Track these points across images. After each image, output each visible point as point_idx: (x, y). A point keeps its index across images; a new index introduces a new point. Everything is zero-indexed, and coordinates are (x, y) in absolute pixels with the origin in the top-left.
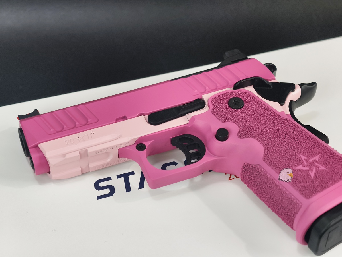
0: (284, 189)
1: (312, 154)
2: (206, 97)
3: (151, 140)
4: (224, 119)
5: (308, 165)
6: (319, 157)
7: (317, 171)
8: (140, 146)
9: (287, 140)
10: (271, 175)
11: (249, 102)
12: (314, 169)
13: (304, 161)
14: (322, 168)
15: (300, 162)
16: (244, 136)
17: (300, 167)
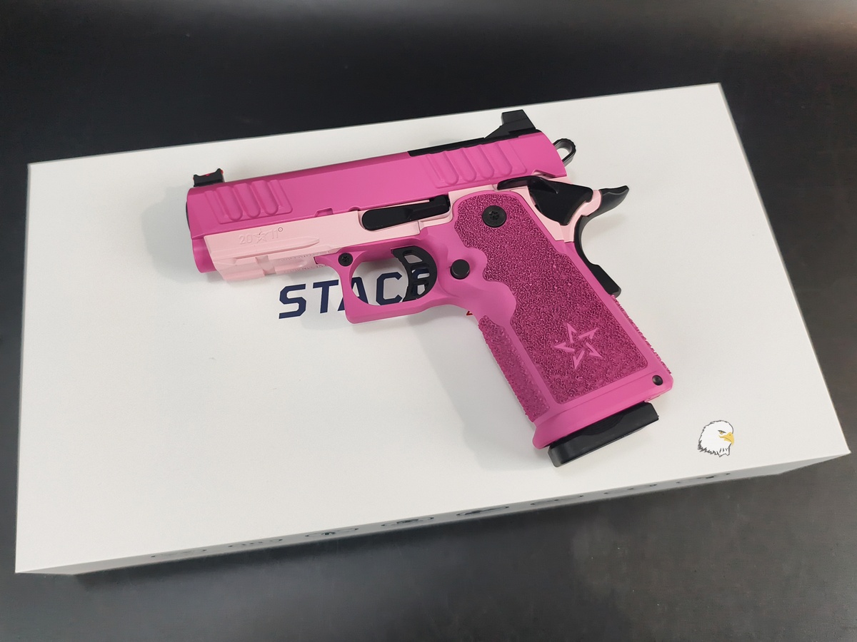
1: (583, 327)
2: (454, 196)
3: (362, 252)
4: (469, 241)
5: (574, 345)
6: (595, 334)
7: (586, 358)
8: (345, 257)
9: (554, 295)
10: (516, 349)
11: (514, 217)
12: (583, 353)
13: (571, 337)
14: (595, 353)
15: (563, 336)
16: (491, 277)
17: (562, 346)
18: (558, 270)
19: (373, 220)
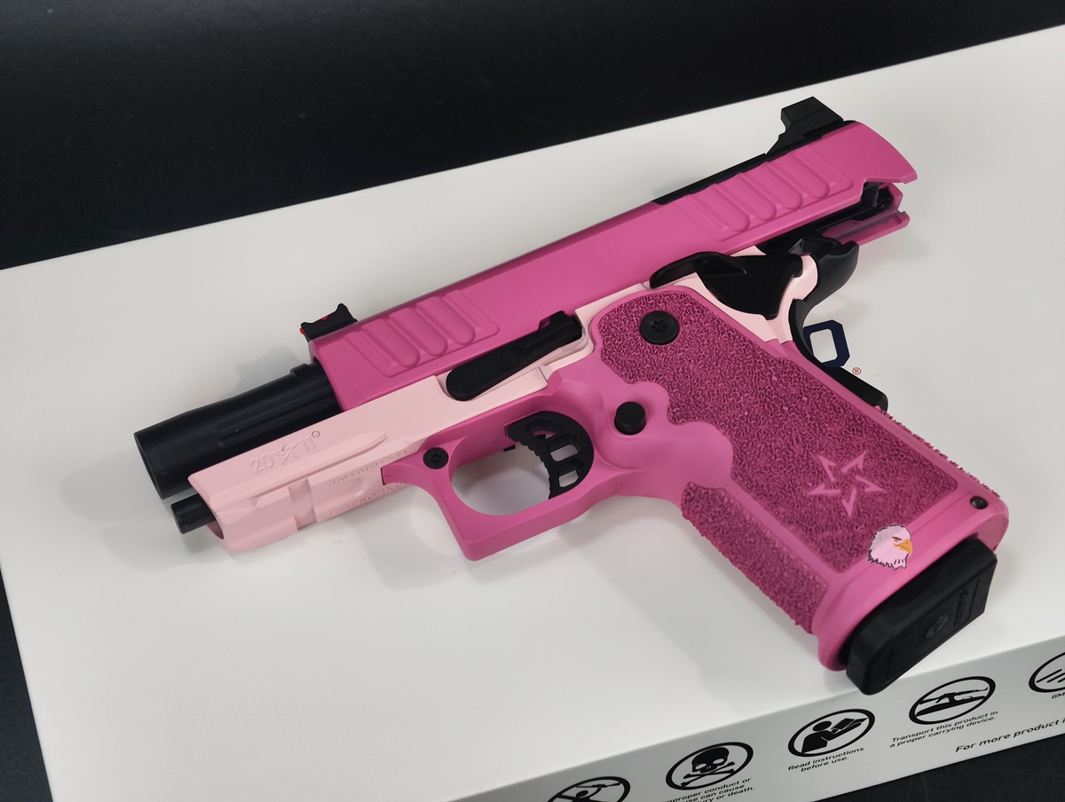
0: (785, 549)
1: (845, 453)
2: (585, 314)
3: (459, 438)
4: (632, 376)
5: (838, 484)
6: (865, 460)
7: (862, 498)
8: (433, 454)
9: (786, 420)
10: (752, 515)
11: (691, 321)
12: (854, 492)
13: (830, 473)
14: (873, 488)
15: (819, 475)
16: (682, 417)
17: (820, 490)
18: (781, 382)
19: (464, 383)
